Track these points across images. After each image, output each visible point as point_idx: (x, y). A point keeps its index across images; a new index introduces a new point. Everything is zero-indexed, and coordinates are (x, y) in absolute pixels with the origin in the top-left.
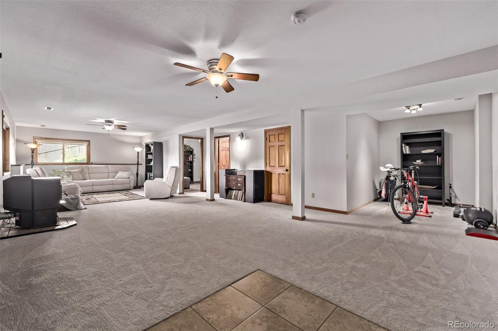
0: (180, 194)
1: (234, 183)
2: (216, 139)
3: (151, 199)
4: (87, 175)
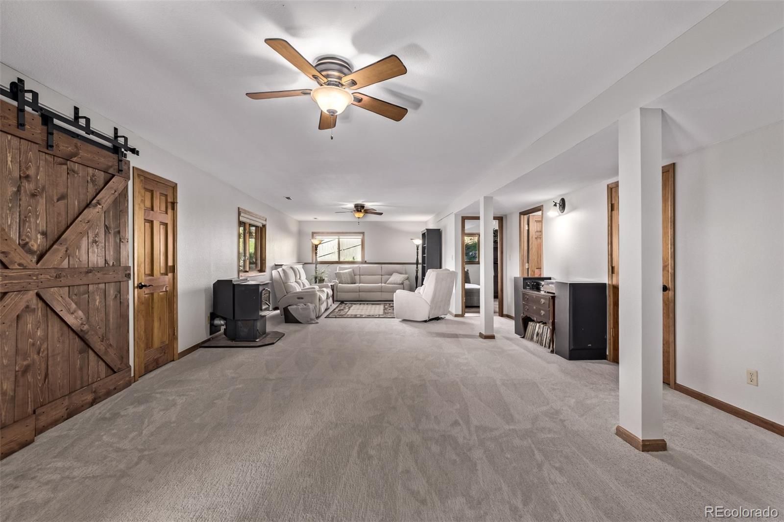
0: (456, 316)
1: (535, 308)
2: (522, 216)
3: (404, 320)
4: (357, 277)
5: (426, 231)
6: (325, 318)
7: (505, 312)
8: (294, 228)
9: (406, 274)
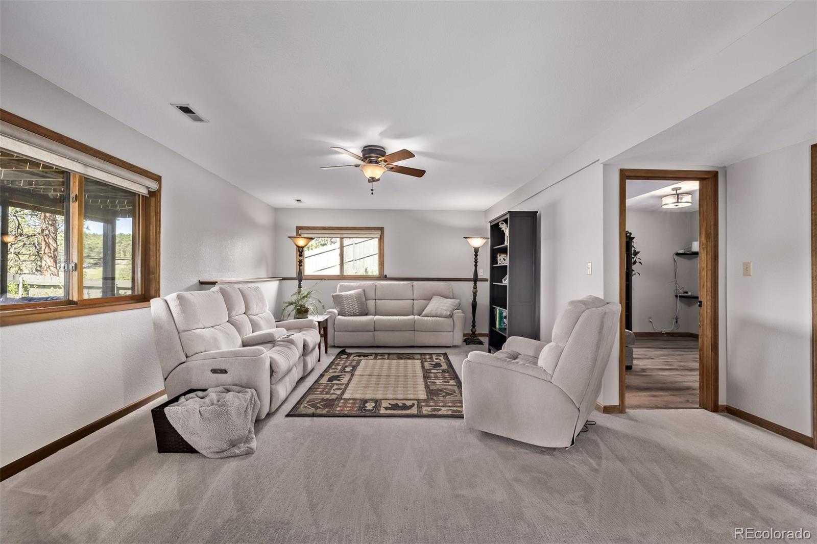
0: (607, 411)
4: (371, 304)
5: (508, 216)
6: (287, 416)
7: (722, 401)
8: (263, 218)
9: (453, 298)
